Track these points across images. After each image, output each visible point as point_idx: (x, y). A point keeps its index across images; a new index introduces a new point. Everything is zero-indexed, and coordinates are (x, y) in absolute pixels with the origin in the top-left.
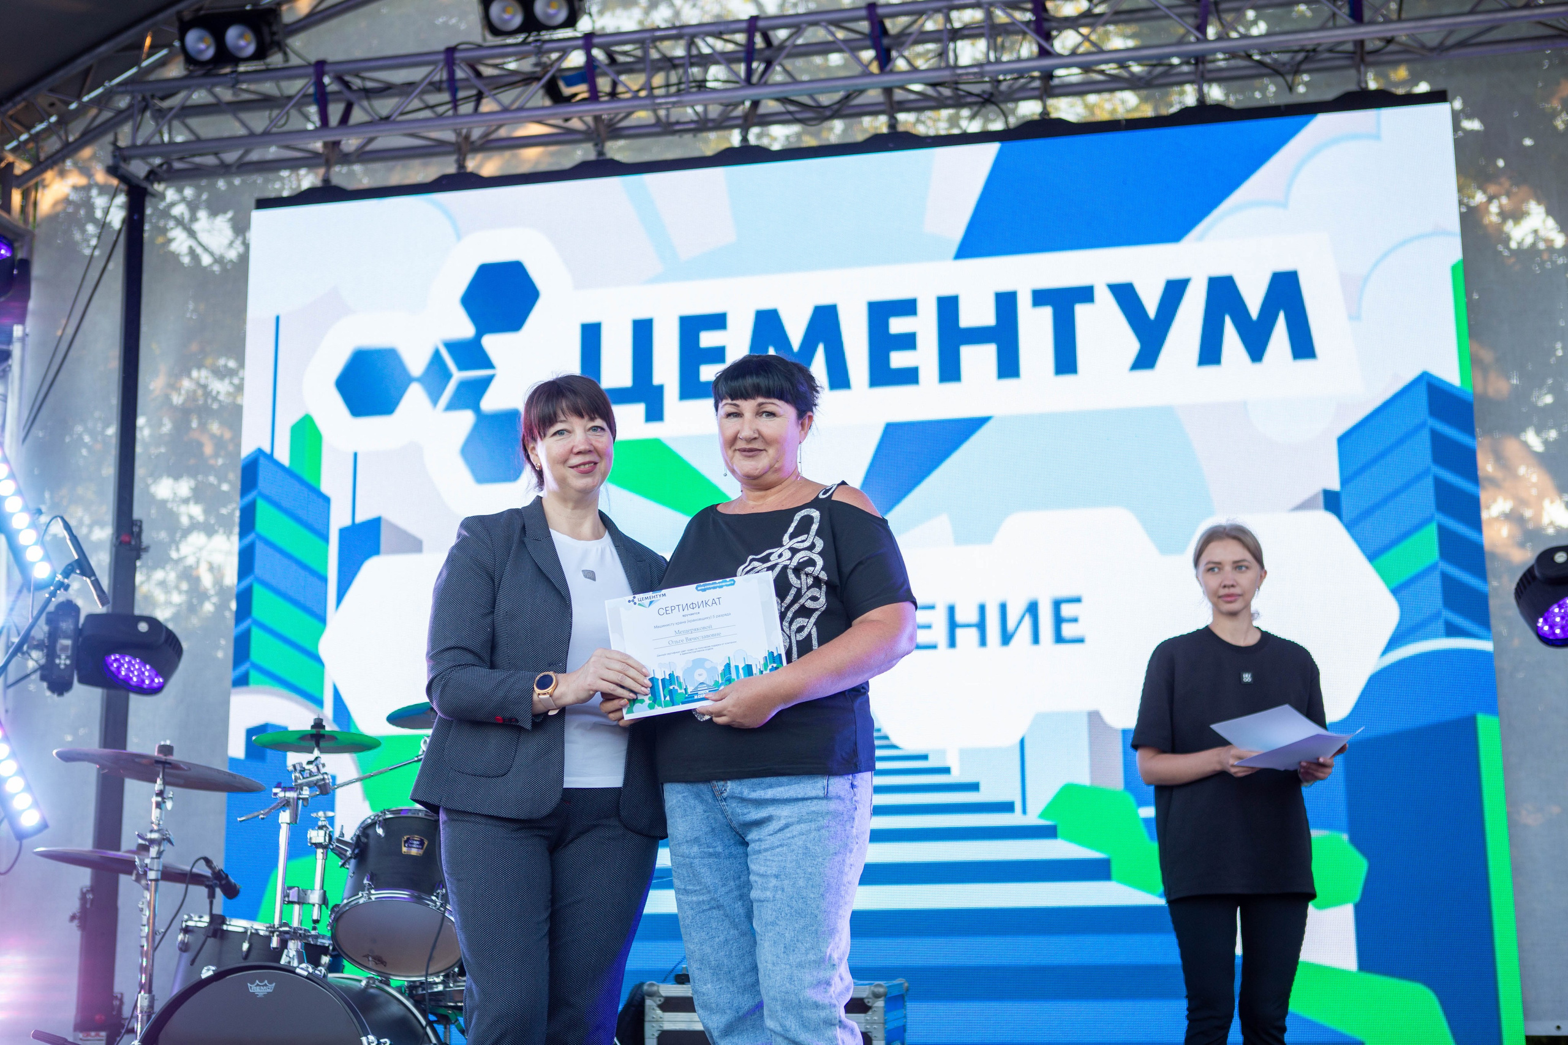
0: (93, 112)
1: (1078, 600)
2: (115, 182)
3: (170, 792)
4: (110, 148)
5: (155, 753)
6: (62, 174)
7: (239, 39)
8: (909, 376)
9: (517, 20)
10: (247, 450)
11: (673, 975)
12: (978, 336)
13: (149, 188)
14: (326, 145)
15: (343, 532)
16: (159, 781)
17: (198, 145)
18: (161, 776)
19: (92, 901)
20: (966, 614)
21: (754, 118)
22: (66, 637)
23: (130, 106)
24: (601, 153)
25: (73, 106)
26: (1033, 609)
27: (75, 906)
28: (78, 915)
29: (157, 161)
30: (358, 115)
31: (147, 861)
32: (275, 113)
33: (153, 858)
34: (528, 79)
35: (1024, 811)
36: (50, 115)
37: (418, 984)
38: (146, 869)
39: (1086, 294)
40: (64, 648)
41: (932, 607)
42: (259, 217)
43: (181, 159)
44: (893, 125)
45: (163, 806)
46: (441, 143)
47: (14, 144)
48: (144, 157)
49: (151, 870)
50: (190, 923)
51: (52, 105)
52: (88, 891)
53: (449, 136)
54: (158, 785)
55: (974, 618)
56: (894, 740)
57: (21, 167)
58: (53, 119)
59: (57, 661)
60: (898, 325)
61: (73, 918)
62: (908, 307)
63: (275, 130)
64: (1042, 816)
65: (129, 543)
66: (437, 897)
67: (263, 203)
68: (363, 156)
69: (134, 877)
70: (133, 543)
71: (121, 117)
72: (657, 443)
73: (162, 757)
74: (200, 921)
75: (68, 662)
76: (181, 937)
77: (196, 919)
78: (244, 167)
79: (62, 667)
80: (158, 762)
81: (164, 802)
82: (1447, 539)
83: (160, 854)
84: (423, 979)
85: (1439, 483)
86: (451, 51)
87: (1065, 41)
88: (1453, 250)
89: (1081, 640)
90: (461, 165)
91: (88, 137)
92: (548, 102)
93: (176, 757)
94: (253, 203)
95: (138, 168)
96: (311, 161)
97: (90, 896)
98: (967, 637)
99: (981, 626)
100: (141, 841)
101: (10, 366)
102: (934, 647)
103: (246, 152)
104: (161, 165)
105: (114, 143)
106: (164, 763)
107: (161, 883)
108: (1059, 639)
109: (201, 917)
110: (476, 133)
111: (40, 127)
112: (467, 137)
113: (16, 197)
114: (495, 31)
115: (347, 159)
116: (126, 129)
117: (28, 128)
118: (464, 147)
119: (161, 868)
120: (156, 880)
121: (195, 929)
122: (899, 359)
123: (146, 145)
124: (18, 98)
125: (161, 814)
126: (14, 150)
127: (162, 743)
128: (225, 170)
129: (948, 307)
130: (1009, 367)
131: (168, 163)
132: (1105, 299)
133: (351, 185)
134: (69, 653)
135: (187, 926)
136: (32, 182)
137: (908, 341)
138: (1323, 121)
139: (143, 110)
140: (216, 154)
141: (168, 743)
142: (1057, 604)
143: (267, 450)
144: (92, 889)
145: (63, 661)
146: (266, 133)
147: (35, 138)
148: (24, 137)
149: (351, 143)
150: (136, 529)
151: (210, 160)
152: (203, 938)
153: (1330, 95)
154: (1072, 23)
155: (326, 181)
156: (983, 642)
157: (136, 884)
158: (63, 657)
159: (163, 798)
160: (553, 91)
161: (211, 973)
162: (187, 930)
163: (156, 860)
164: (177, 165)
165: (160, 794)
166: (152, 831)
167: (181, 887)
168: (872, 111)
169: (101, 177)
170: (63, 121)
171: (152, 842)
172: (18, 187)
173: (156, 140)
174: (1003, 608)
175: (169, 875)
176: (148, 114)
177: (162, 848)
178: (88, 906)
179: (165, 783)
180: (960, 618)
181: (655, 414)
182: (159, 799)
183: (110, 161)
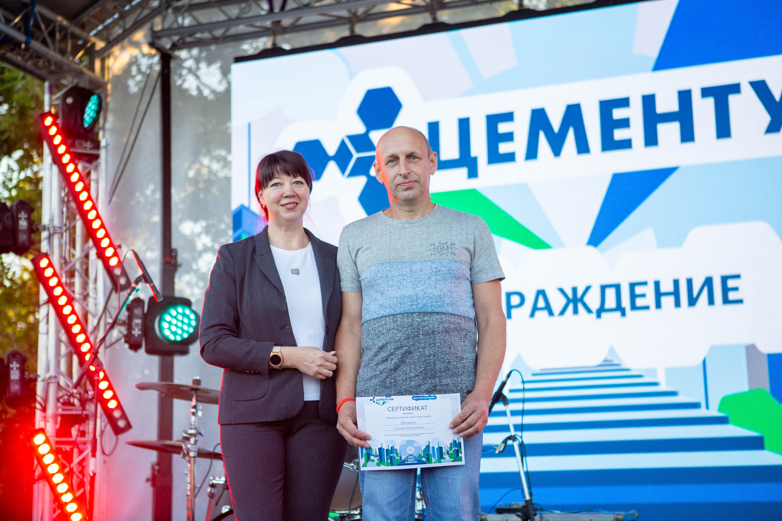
0: (139, 11)
1: (738, 277)
2: (153, 51)
3: (200, 406)
4: (150, 32)
5: (190, 383)
6: (123, 48)
8: (627, 144)
10: (235, 206)
11: (494, 509)
12: (668, 117)
13: (173, 55)
14: (273, 23)
16: (194, 400)
17: (199, 27)
18: (195, 397)
19: (158, 471)
20: (667, 287)
22: (138, 317)
23: (160, 6)
24: (435, 19)
25: (127, 8)
26: (708, 282)
27: (148, 473)
28: (151, 479)
29: (176, 38)
30: (291, 4)
31: (189, 446)
32: (243, 5)
33: (192, 444)
35: (707, 407)
36: (114, 14)
37: (345, 515)
38: (188, 450)
39: (735, 88)
40: (137, 325)
41: (645, 283)
42: (236, 68)
43: (191, 35)
45: (196, 414)
46: (340, 18)
47: (94, 32)
48: (169, 36)
49: (191, 451)
50: (214, 482)
51: (115, 8)
52: (155, 465)
53: (344, 13)
54: (194, 402)
55: (671, 289)
56: (625, 365)
57: (100, 45)
58: (116, 16)
59: (133, 332)
60: (618, 114)
61: (148, 480)
62: (624, 102)
63: (244, 16)
64: (720, 410)
65: (170, 263)
66: (354, 463)
67: (239, 60)
68: (295, 28)
69: (181, 456)
70: (173, 262)
71: (155, 12)
72: (473, 193)
73: (195, 386)
74: (220, 480)
75: (140, 333)
76: (209, 490)
77: (217, 479)
78: (227, 39)
79: (136, 336)
80: (193, 389)
81: (197, 412)
83: (196, 442)
84: (348, 512)
89: (740, 301)
90: (352, 30)
91: (137, 26)
93: (203, 386)
94: (232, 59)
95: (166, 44)
96: (265, 32)
97: (157, 468)
98: (668, 301)
99: (676, 293)
100: (185, 435)
101: (99, 163)
102: (647, 308)
103: (227, 30)
104: (178, 40)
105: (152, 28)
106: (196, 390)
107: (198, 459)
108: (726, 301)
109: (220, 478)
110: (361, 11)
111: (109, 21)
112: (355, 14)
113: (98, 64)
115: (285, 30)
116: (158, 20)
117: (102, 22)
118: (353, 20)
119: (197, 450)
120: (194, 457)
121: (217, 485)
122: (619, 134)
123: (169, 29)
124: (96, 5)
125: (195, 419)
126: (96, 35)
127: (195, 378)
128: (215, 40)
129: (649, 101)
130: (689, 135)
131: (182, 39)
132: (746, 89)
134: (140, 327)
135: (213, 484)
136: (106, 54)
137: (625, 123)
139: (168, 7)
140: (210, 32)
141: (198, 378)
142: (724, 279)
143: (246, 204)
144: (158, 464)
145: (137, 332)
146: (238, 18)
147: (106, 28)
148: (100, 27)
149: (287, 21)
150: (174, 254)
151: (206, 35)
152: (221, 490)
155: (274, 44)
156: (678, 304)
157: (183, 460)
158: (137, 329)
159: (196, 410)
161: (227, 510)
162: (213, 486)
163: (194, 446)
164: (188, 40)
165: (195, 407)
166: (191, 429)
167: (207, 461)
169: (146, 49)
170: (122, 17)
171: (191, 435)
172: (99, 56)
173: (175, 26)
174: (690, 282)
175: (202, 454)
176: (170, 11)
177: (197, 438)
178: (156, 473)
179: (198, 401)
180: (663, 289)
182: (194, 410)
183: (150, 40)
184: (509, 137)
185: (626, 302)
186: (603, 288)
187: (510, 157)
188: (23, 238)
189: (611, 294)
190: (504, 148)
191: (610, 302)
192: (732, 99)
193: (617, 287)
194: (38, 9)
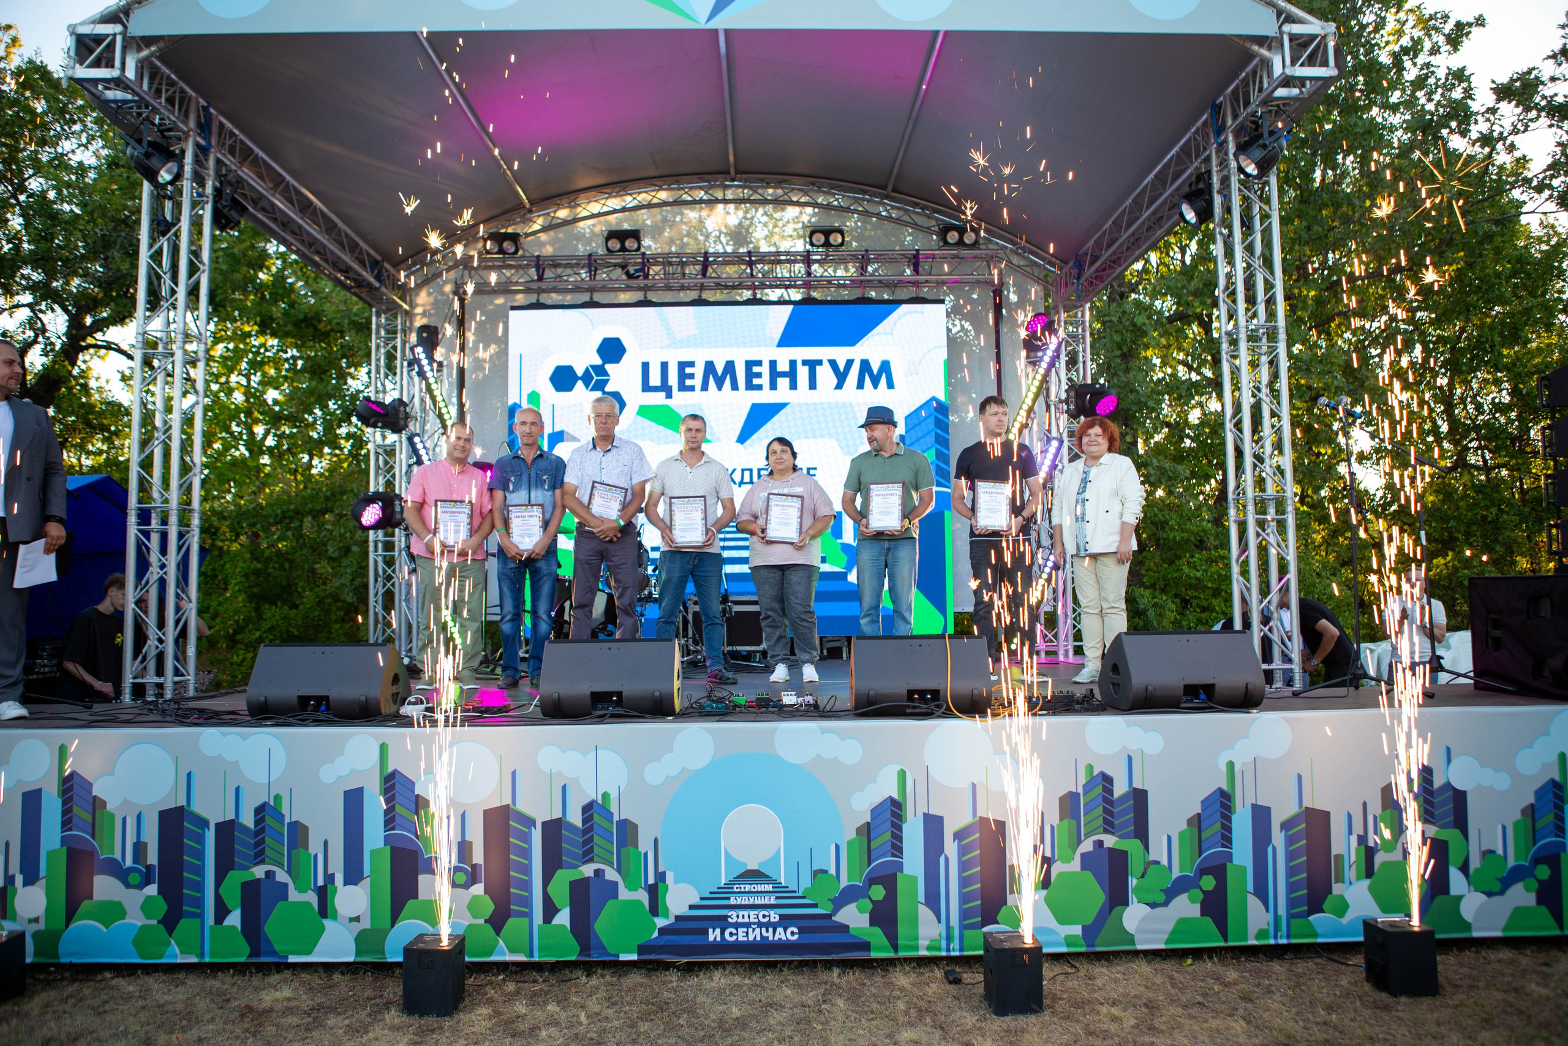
7: (508, 246)
9: (618, 246)
10: (510, 402)
15: (550, 435)
21: (702, 288)
24: (646, 297)
25: (428, 261)
30: (548, 274)
34: (615, 265)
39: (821, 362)
42: (512, 313)
44: (755, 295)
46: (585, 288)
60: (755, 369)
62: (759, 363)
63: (520, 281)
67: (513, 308)
68: (551, 291)
72: (667, 407)
78: (503, 292)
82: (938, 452)
85: (937, 434)
86: (590, 255)
87: (815, 267)
88: (943, 354)
90: (592, 298)
92: (624, 277)
94: (509, 307)
96: (527, 291)
110: (598, 287)
111: (414, 268)
114: (608, 249)
115: (544, 291)
118: (591, 290)
122: (756, 381)
128: (494, 292)
129: (773, 364)
130: (793, 386)
132: (826, 364)
133: (549, 302)
137: (759, 375)
138: (904, 308)
142: (809, 470)
146: (517, 282)
149: (543, 285)
153: (906, 298)
154: (816, 261)
155: (537, 300)
160: (628, 274)
168: (748, 288)
181: (669, 396)
183: (454, 289)
184: (692, 376)
185: (755, 479)
186: (743, 470)
187: (692, 388)
188: (402, 423)
189: (747, 473)
190: (688, 382)
191: (747, 479)
192: (818, 368)
193: (751, 470)
194: (386, 265)
